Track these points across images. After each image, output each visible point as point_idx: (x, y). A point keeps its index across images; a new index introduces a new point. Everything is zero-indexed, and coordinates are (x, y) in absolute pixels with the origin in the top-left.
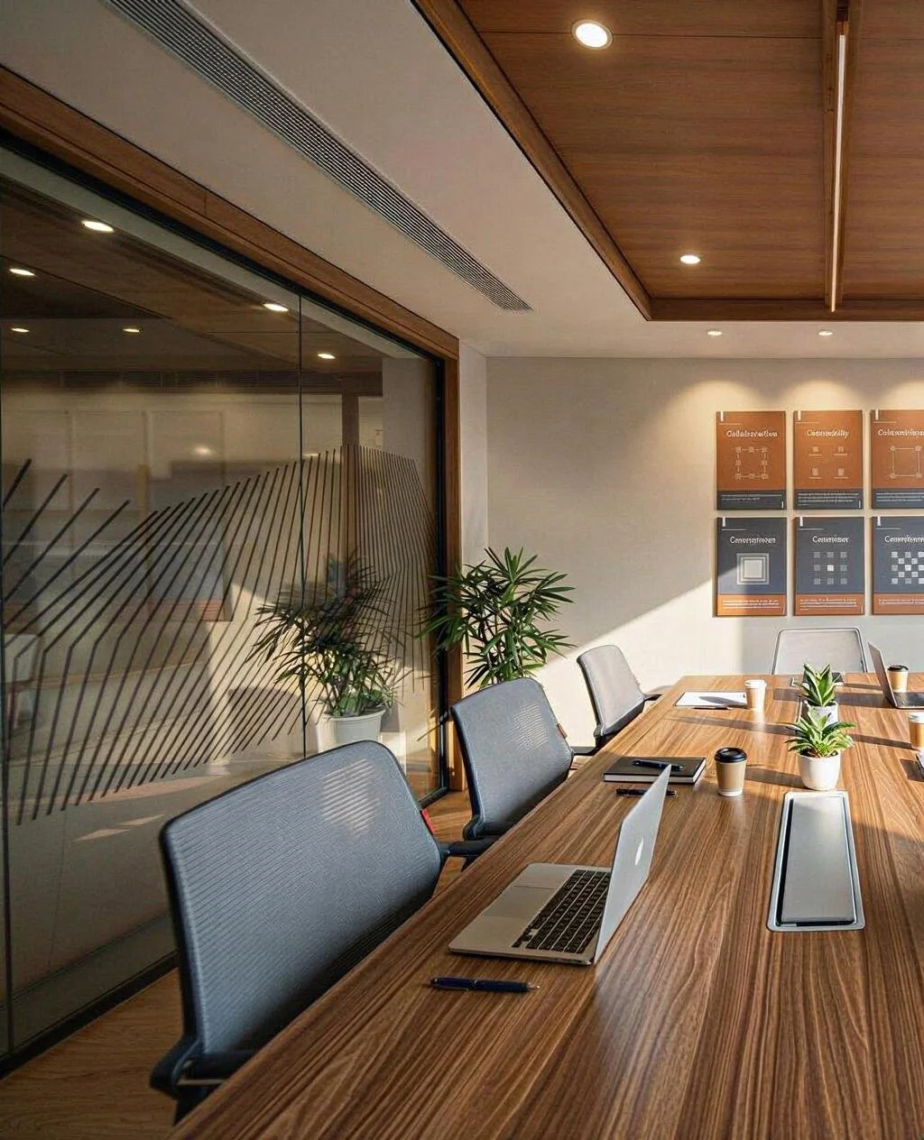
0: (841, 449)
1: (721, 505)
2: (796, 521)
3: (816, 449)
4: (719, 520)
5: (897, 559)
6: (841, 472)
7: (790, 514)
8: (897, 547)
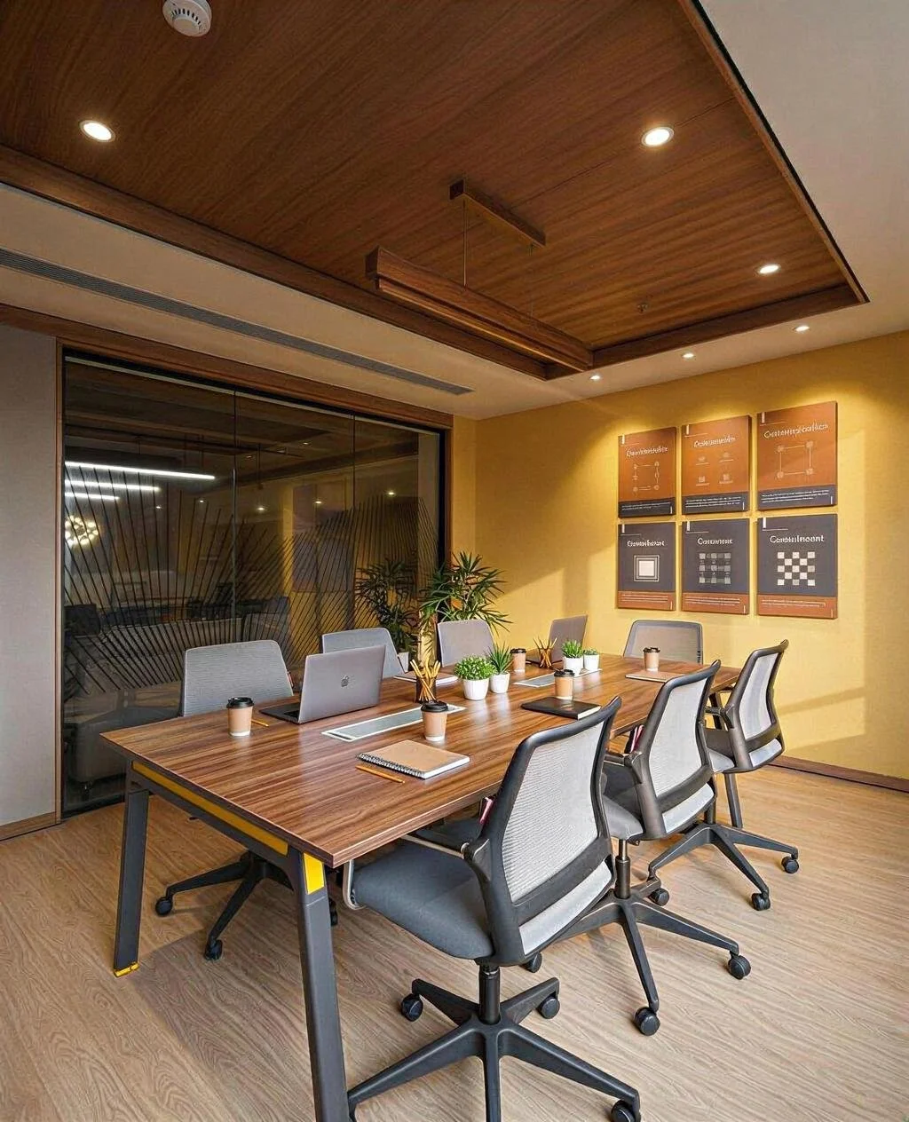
0: (726, 455)
1: (622, 514)
2: (684, 524)
3: (702, 459)
4: (620, 526)
5: (783, 560)
6: (726, 477)
7: (679, 519)
8: (782, 547)
